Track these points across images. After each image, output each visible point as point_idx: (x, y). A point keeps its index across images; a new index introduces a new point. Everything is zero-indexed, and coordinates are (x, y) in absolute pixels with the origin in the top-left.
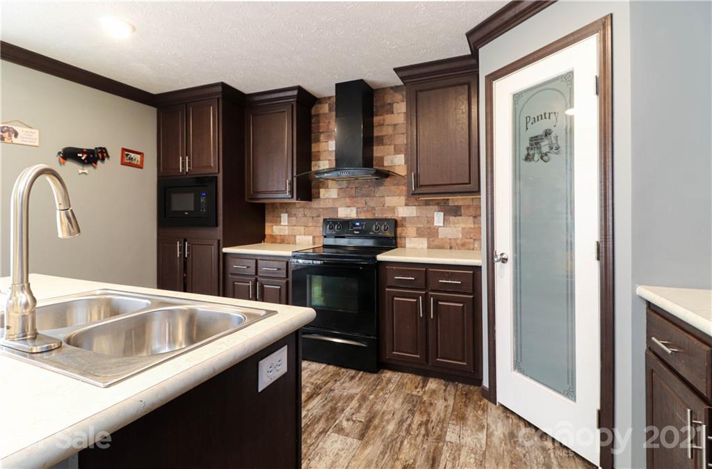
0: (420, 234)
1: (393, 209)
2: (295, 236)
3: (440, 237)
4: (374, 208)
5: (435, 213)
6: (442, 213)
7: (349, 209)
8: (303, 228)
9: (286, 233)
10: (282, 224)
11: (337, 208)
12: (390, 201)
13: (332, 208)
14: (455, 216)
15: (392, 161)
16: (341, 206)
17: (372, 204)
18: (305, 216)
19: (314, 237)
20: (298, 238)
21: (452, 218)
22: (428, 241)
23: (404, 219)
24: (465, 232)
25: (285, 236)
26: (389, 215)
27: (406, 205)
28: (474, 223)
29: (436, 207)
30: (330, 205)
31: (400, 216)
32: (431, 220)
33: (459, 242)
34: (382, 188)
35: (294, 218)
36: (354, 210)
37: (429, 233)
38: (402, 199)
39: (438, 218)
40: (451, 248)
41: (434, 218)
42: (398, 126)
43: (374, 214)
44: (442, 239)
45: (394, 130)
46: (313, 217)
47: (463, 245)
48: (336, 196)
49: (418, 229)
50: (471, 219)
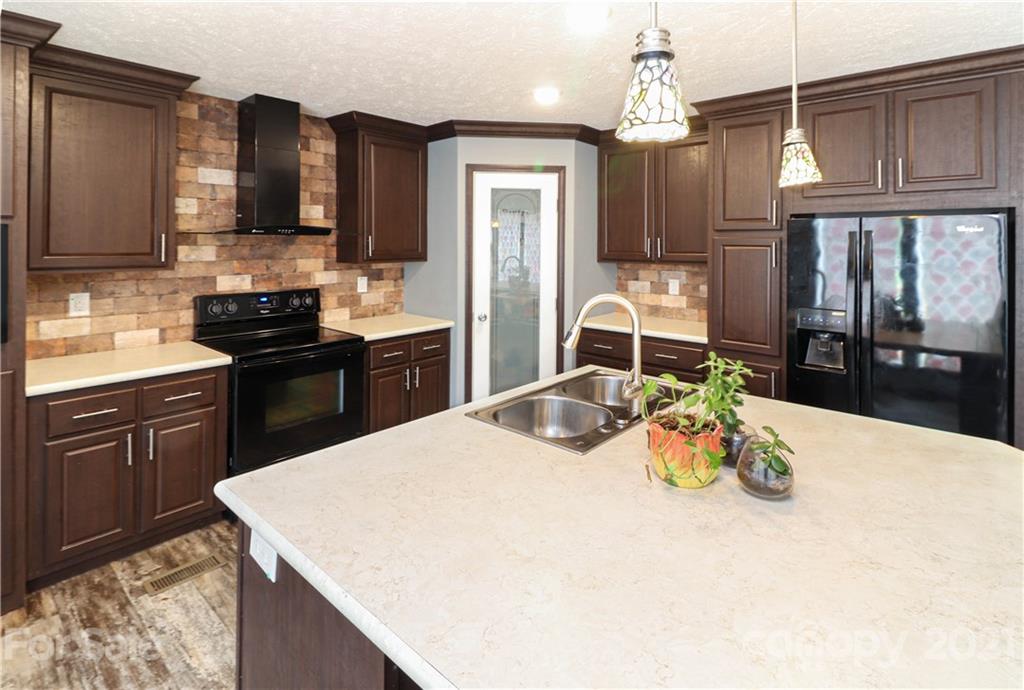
0: (342, 303)
1: (308, 276)
2: (112, 334)
3: (363, 304)
4: (279, 276)
5: (359, 278)
6: (366, 278)
7: (238, 278)
8: (134, 317)
9: (86, 331)
10: (72, 313)
11: (215, 278)
12: (304, 264)
13: (205, 278)
14: (378, 280)
15: (307, 213)
16: (223, 273)
17: (276, 269)
18: (141, 294)
19: (162, 331)
20: (119, 338)
21: (375, 283)
22: (351, 311)
23: (322, 286)
24: (388, 296)
25: (81, 337)
26: (302, 284)
27: (326, 269)
28: (395, 286)
29: (360, 271)
30: (200, 271)
31: (317, 283)
32: (354, 287)
33: (381, 307)
34: (293, 247)
35: (110, 301)
36: (248, 279)
37: (351, 301)
38: (321, 262)
39: (362, 283)
40: (374, 315)
41: (356, 284)
42: (315, 170)
43: (281, 283)
44: (365, 307)
45: (311, 172)
46: (160, 296)
47: (385, 310)
48: (213, 259)
49: (339, 298)
50: (392, 282)
